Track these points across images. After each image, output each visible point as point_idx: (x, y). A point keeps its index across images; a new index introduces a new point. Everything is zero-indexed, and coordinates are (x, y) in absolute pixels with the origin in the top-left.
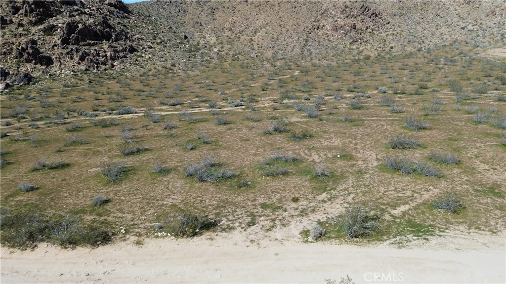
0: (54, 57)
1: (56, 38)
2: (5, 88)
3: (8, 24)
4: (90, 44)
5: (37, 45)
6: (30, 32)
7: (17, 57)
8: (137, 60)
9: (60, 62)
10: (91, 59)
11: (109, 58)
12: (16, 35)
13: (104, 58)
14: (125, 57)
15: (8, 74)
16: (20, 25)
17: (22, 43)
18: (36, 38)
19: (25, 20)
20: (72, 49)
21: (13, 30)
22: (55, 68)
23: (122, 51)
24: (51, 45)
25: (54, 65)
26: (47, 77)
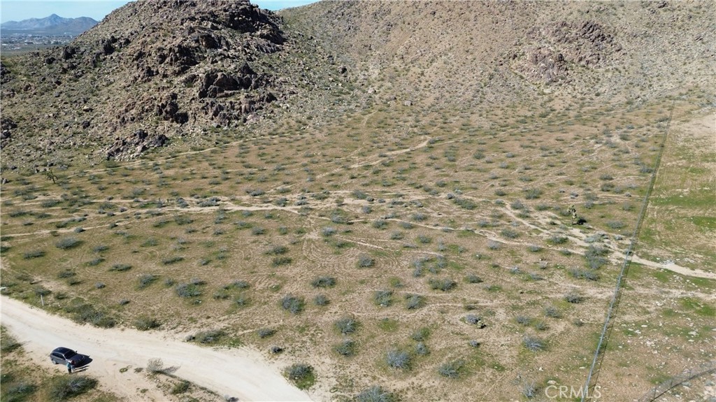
0: (190, 113)
1: (195, 89)
2: (142, 151)
3: (153, 75)
4: (227, 96)
5: (176, 99)
6: (172, 84)
7: (157, 115)
8: (272, 112)
9: (195, 118)
10: (224, 114)
11: (243, 111)
12: (159, 88)
13: (238, 111)
14: (261, 108)
15: (146, 134)
16: (165, 76)
17: (163, 98)
18: (176, 91)
19: (170, 70)
20: (208, 104)
21: (158, 82)
22: (188, 127)
23: (259, 101)
24: (189, 99)
25: (188, 122)
26: (180, 137)
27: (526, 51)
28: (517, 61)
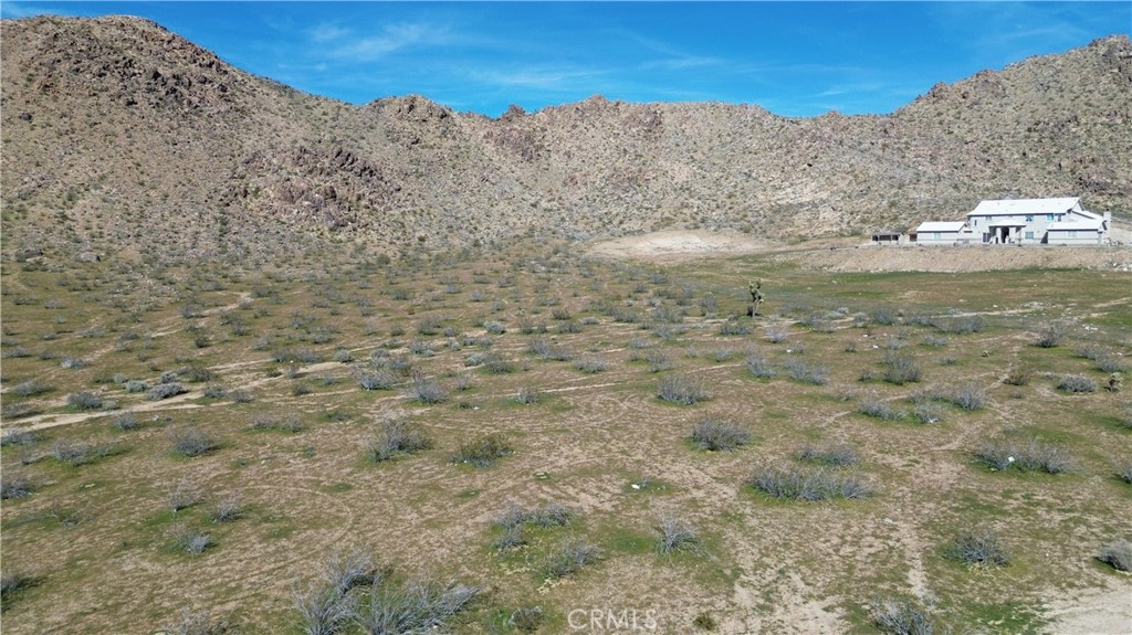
27: (262, 185)
28: (254, 200)
